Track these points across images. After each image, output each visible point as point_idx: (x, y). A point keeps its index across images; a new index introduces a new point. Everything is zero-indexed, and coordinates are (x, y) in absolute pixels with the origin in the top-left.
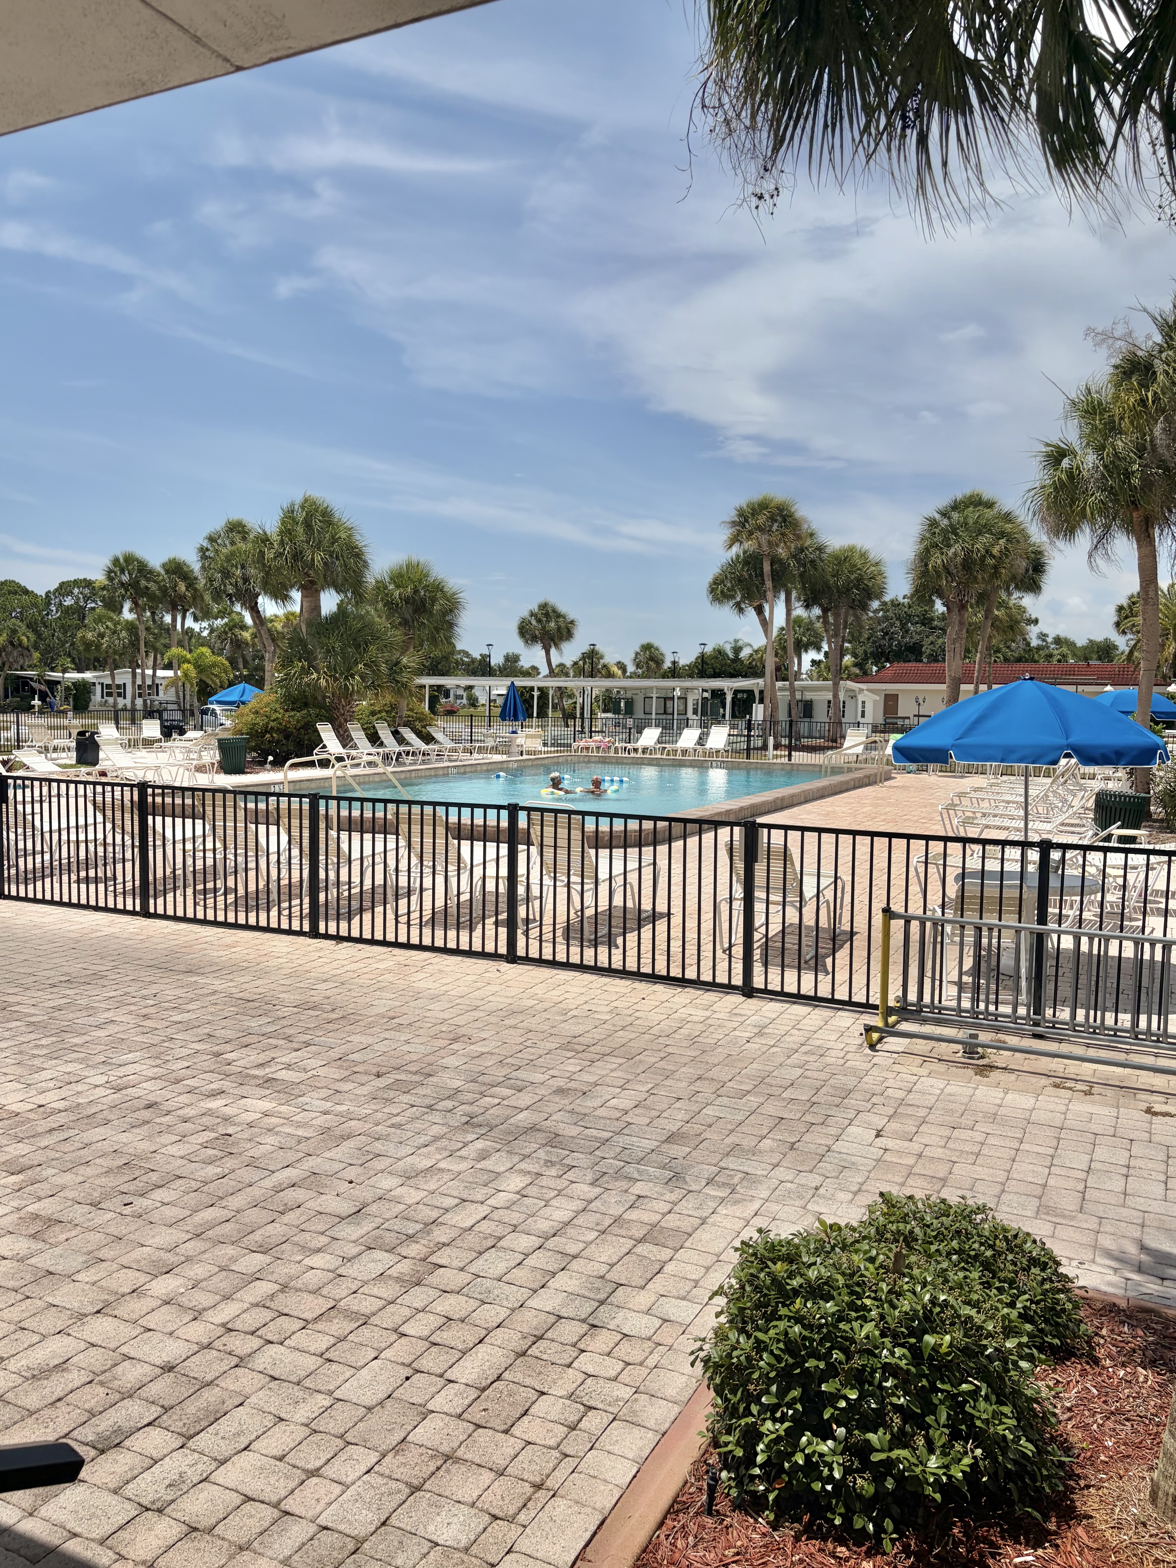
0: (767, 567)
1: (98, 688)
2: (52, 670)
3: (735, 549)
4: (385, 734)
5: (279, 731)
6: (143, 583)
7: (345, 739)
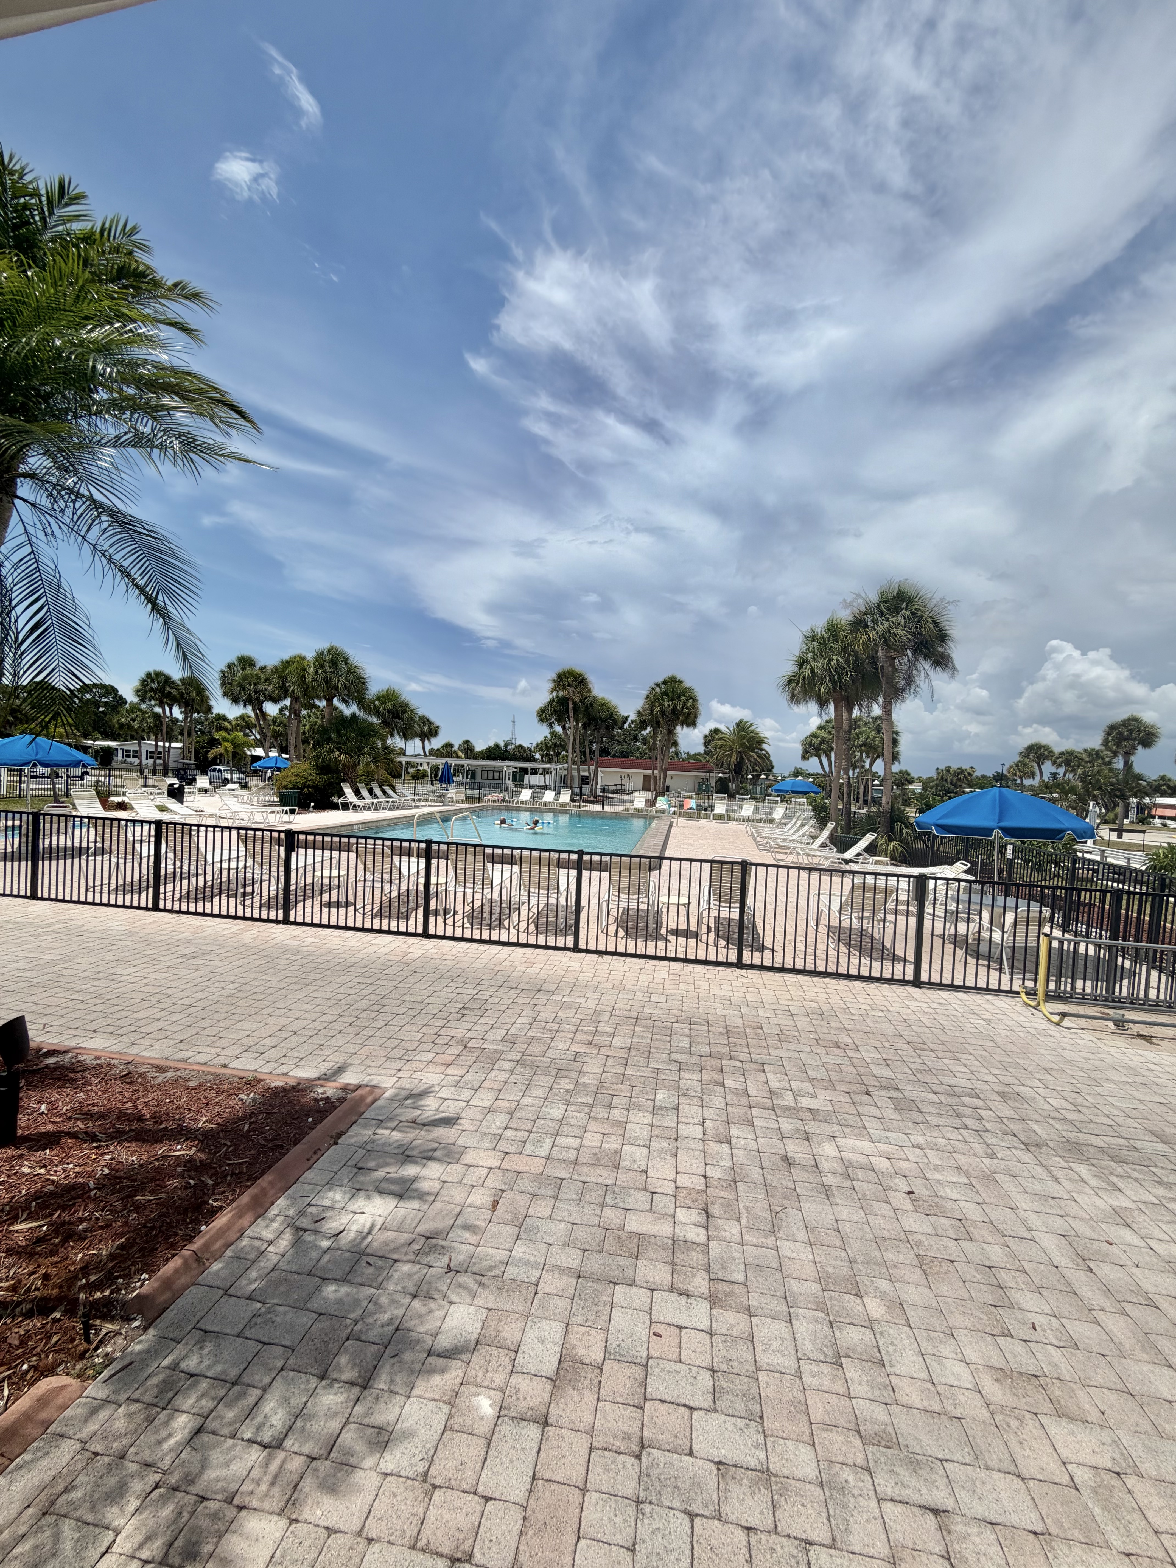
0: (571, 706)
1: (120, 753)
2: (86, 738)
3: (555, 694)
4: (377, 791)
5: (313, 787)
6: (168, 689)
7: (357, 793)
